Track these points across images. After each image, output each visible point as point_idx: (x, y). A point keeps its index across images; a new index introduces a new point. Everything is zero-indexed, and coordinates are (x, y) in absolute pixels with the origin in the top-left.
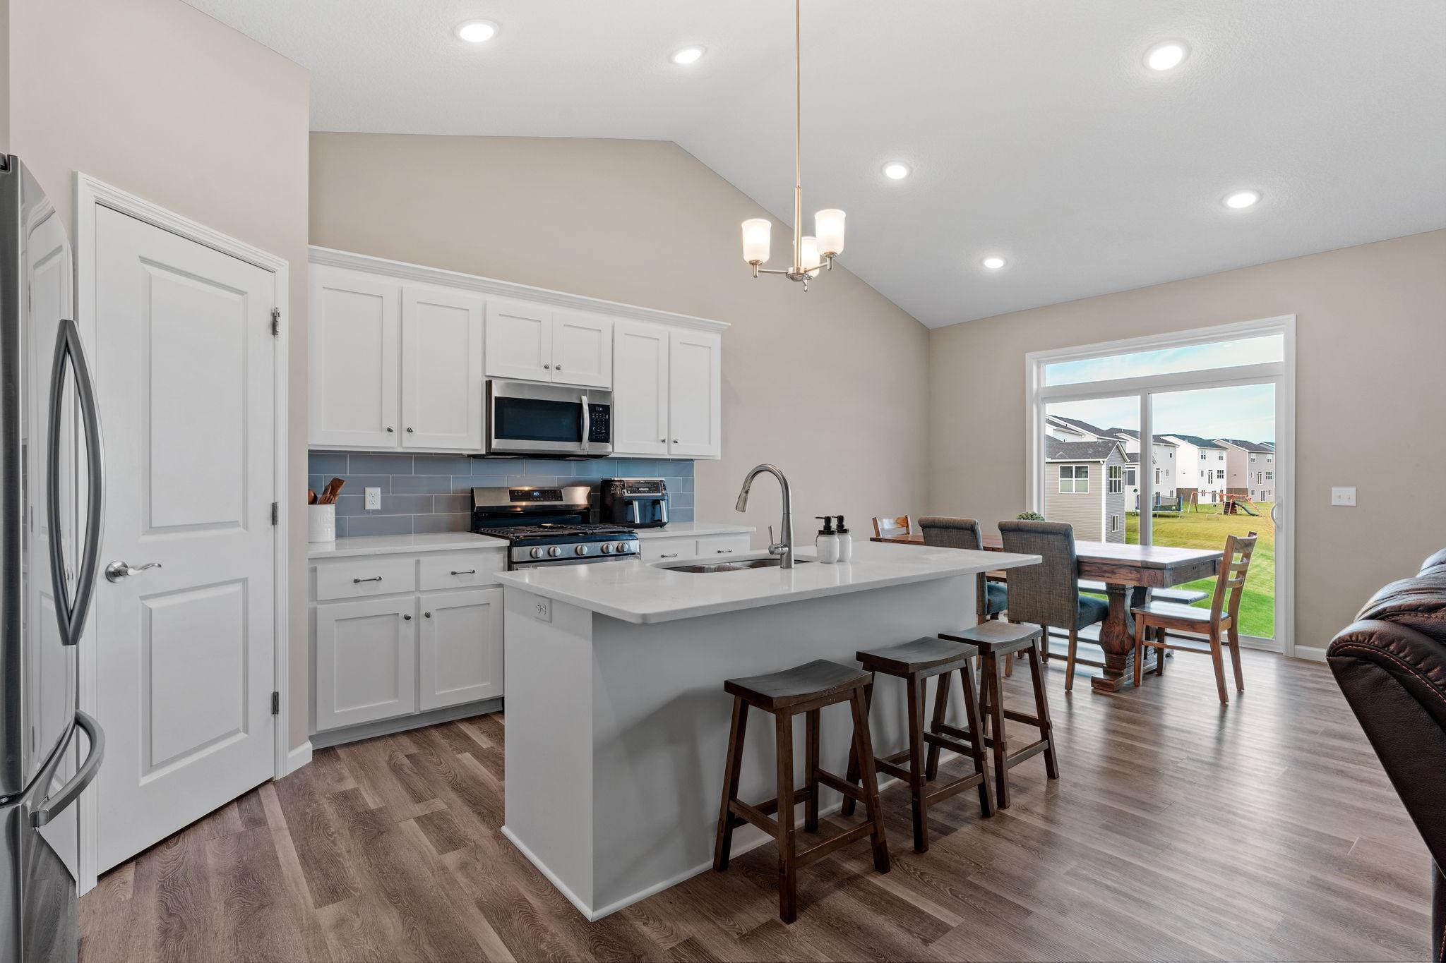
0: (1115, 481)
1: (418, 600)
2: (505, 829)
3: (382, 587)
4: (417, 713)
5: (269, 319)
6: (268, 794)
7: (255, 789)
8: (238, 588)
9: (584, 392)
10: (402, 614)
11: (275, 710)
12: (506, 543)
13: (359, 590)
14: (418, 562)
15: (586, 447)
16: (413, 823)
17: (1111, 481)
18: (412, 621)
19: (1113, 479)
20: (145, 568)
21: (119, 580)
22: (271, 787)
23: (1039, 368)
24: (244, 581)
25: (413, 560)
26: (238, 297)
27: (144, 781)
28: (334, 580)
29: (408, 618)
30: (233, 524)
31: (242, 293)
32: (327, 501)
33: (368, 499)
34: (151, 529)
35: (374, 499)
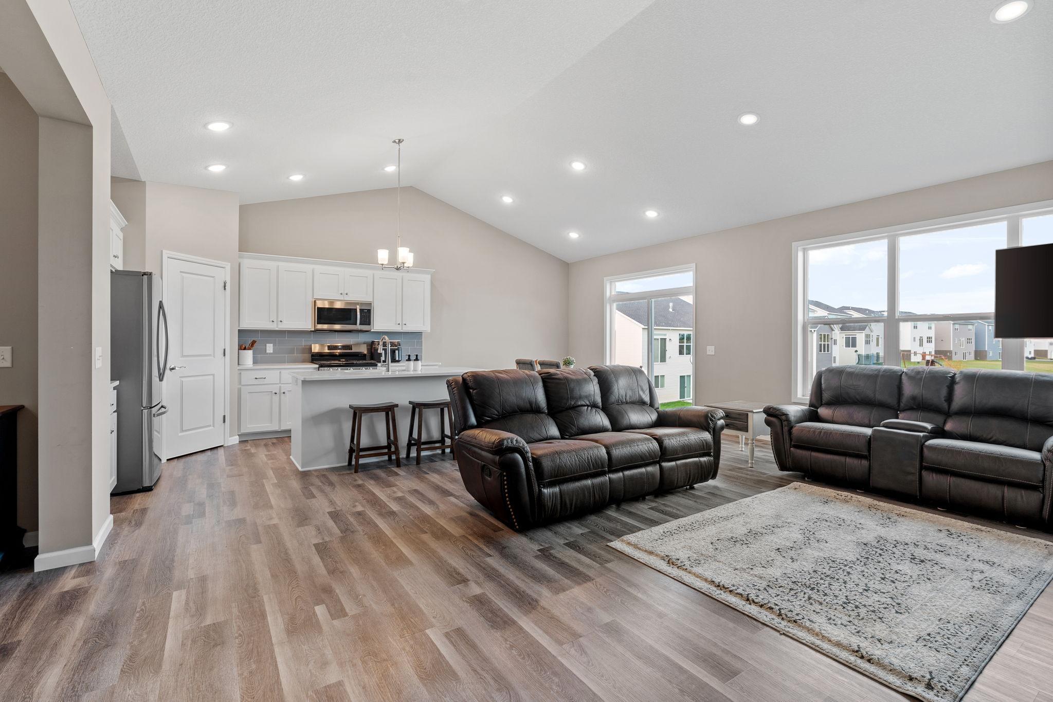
0: (824, 345)
1: (280, 387)
2: (291, 457)
3: (266, 381)
4: (280, 430)
5: (223, 284)
6: (221, 451)
7: (217, 448)
8: (212, 377)
9: (358, 304)
10: (274, 392)
11: (224, 421)
12: (317, 366)
13: (257, 382)
14: (280, 372)
15: (358, 327)
16: (264, 456)
17: (821, 345)
18: (278, 395)
19: (823, 343)
20: (180, 368)
21: (173, 371)
22: (222, 448)
23: (611, 285)
24: (213, 375)
25: (279, 371)
26: (212, 278)
27: (180, 434)
28: (248, 378)
29: (276, 393)
30: (210, 355)
31: (213, 277)
32: (249, 349)
33: (267, 348)
34: (183, 356)
35: (270, 348)
